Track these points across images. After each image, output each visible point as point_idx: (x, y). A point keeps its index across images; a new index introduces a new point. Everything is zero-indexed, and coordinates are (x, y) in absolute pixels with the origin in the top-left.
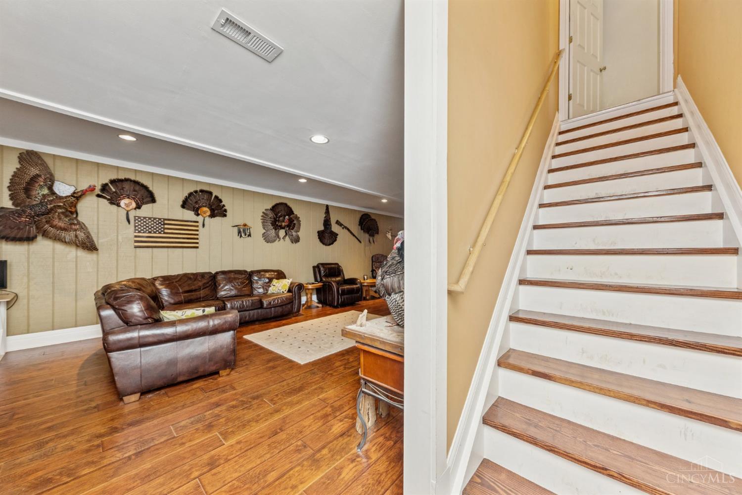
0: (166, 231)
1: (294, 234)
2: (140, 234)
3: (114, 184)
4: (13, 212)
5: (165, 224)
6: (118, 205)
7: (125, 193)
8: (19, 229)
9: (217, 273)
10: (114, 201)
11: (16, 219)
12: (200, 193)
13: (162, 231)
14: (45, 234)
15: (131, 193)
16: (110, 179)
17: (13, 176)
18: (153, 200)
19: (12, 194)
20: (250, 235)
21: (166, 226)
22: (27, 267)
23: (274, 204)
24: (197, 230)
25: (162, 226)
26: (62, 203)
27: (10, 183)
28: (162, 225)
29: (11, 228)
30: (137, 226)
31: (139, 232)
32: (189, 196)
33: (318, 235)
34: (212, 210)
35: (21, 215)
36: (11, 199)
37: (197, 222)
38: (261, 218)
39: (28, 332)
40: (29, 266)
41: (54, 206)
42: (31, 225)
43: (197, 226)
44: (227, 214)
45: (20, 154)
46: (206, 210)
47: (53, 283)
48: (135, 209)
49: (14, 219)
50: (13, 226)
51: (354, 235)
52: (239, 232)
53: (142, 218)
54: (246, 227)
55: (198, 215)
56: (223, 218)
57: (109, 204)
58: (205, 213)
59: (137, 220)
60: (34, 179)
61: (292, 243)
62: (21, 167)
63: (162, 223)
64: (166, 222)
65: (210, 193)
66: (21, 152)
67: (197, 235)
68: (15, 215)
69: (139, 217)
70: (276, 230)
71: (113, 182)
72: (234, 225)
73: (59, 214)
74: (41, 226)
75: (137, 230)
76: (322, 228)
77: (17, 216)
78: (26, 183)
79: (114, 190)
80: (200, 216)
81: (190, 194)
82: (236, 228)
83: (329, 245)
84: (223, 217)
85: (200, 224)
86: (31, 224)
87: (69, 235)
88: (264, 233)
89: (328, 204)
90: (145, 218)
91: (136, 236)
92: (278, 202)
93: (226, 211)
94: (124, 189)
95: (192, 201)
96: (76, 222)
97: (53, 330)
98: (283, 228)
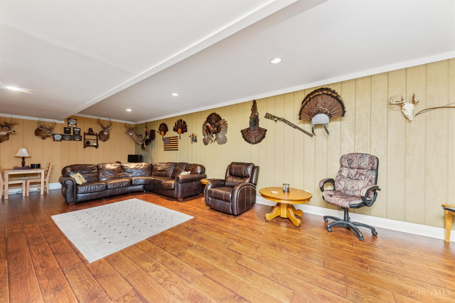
0: (171, 143)
21: (170, 141)
24: (177, 141)
43: (177, 139)
64: (170, 139)
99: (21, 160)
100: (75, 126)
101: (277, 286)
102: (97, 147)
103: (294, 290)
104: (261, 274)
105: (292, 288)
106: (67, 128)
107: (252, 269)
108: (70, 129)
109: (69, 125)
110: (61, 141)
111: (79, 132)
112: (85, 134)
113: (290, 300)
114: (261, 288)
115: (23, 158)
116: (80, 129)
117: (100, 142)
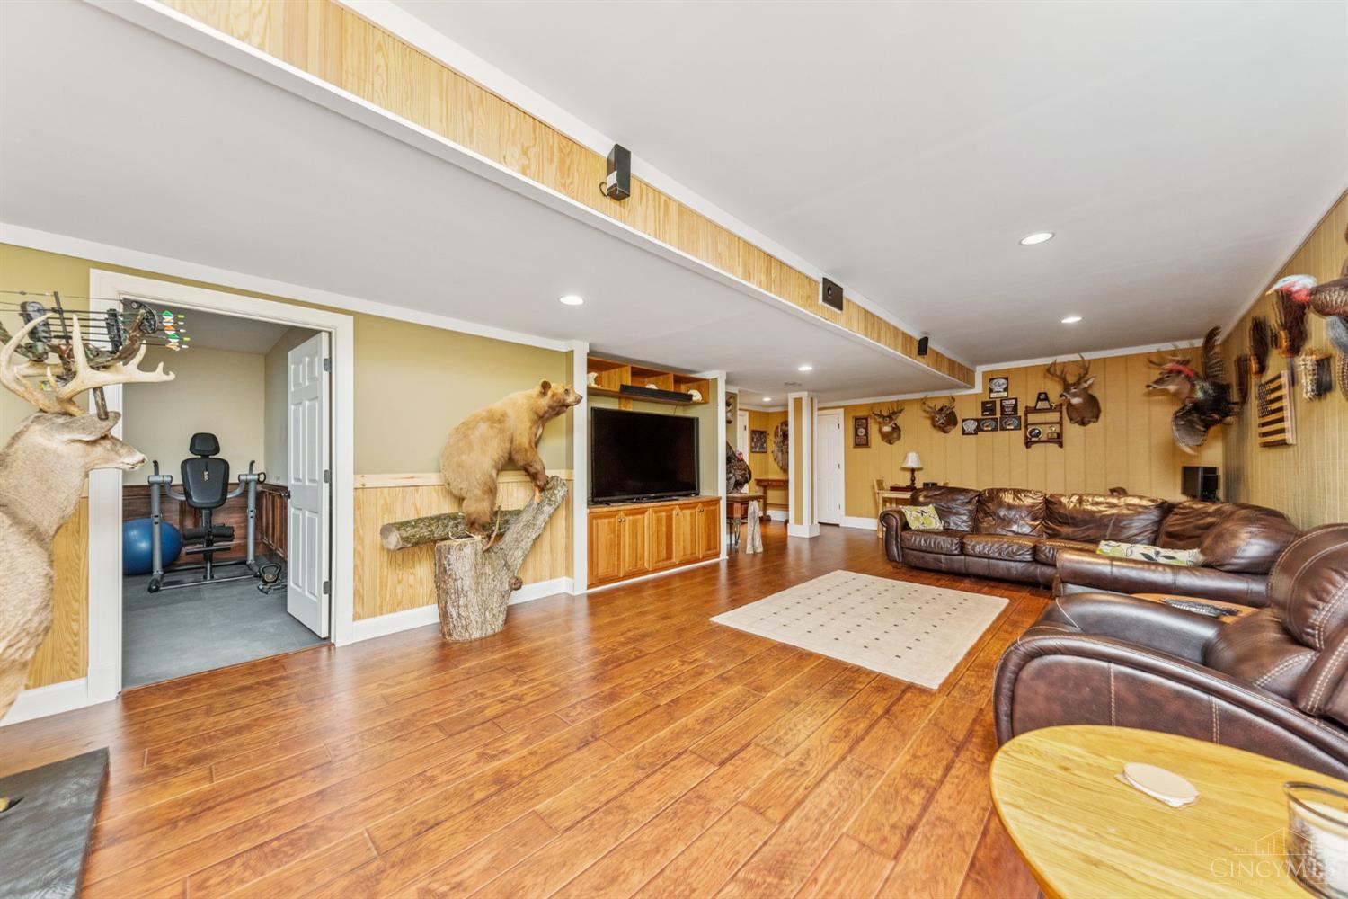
99: (909, 475)
100: (1005, 394)
101: (589, 805)
102: (1058, 440)
103: (563, 833)
104: (636, 786)
105: (570, 833)
106: (988, 402)
107: (658, 776)
108: (994, 403)
109: (993, 395)
110: (976, 434)
111: (1015, 407)
112: (1028, 411)
113: (544, 814)
114: (595, 776)
115: (913, 471)
116: (1016, 399)
117: (1072, 431)
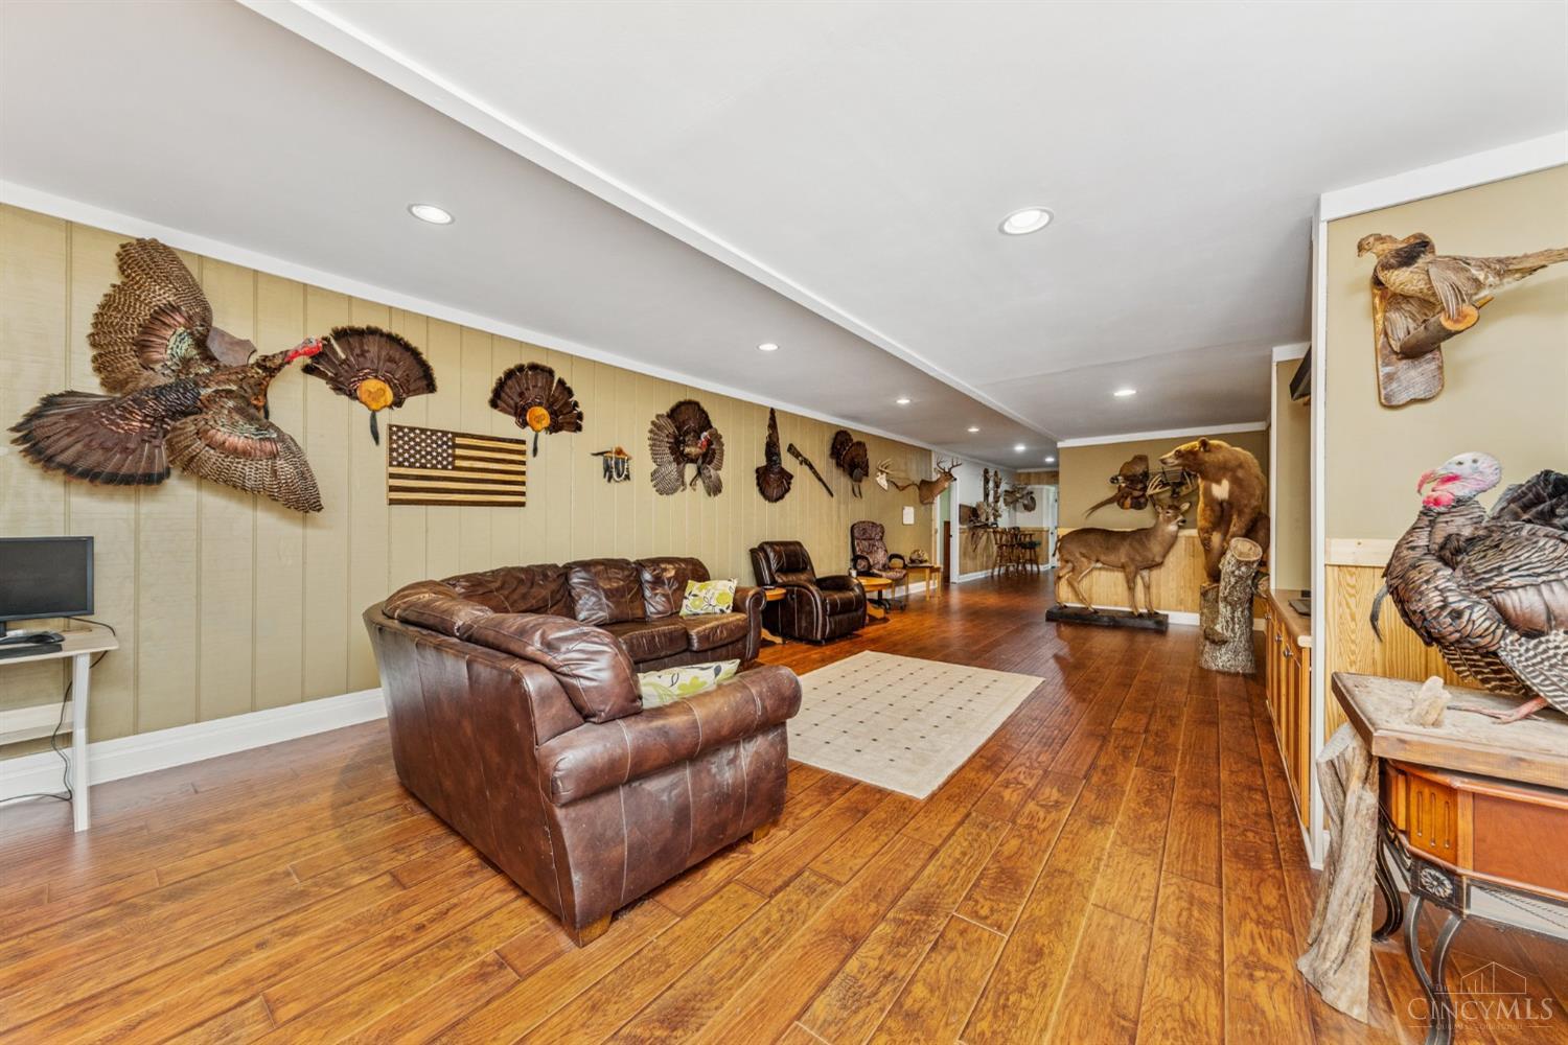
0: (459, 463)
1: (712, 472)
2: (402, 471)
3: (343, 340)
4: (106, 405)
5: (455, 446)
6: (352, 395)
7: (368, 365)
8: (125, 450)
9: (569, 567)
10: (343, 385)
11: (118, 425)
12: (530, 373)
13: (449, 463)
14: (191, 467)
15: (381, 363)
16: (334, 326)
17: (102, 307)
18: (431, 387)
19: (100, 355)
20: (627, 477)
21: (459, 452)
22: (133, 556)
23: (672, 403)
24: (523, 463)
25: (450, 451)
26: (235, 382)
27: (95, 325)
28: (449, 447)
29: (107, 450)
30: (396, 450)
31: (400, 465)
32: (505, 379)
33: (758, 478)
34: (554, 414)
35: (131, 413)
36: (98, 370)
37: (523, 442)
38: (649, 435)
39: (136, 732)
40: (137, 552)
41: (216, 392)
42: (157, 442)
43: (523, 453)
44: (584, 424)
45: (123, 246)
46: (541, 413)
47: (198, 596)
48: (390, 407)
49: (113, 422)
50: (109, 444)
51: (820, 479)
52: (607, 469)
53: (406, 430)
54: (622, 456)
55: (524, 424)
56: (573, 434)
57: (332, 392)
58: (539, 419)
59: (396, 433)
60: (160, 316)
61: (710, 495)
62: (124, 284)
63: (450, 443)
64: (459, 441)
65: (551, 372)
66: (125, 242)
67: (523, 473)
68: (114, 414)
69: (400, 428)
70: (678, 464)
71: (342, 335)
72: (596, 452)
73: (229, 412)
74: (184, 444)
75: (396, 459)
76: (763, 462)
77: (121, 417)
78: (140, 326)
79: (343, 357)
80: (528, 428)
81: (510, 374)
82: (601, 458)
83: (777, 500)
84: (575, 431)
85: (529, 447)
86: (155, 438)
87: (257, 469)
88: (655, 472)
89: (774, 407)
90: (412, 429)
91: (392, 476)
92: (682, 400)
93: (580, 416)
94: (367, 355)
95: (512, 390)
96: (275, 436)
97: (197, 722)
98: (693, 461)
